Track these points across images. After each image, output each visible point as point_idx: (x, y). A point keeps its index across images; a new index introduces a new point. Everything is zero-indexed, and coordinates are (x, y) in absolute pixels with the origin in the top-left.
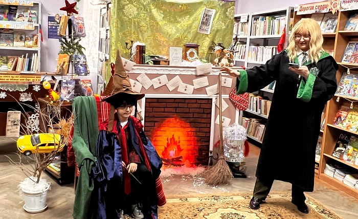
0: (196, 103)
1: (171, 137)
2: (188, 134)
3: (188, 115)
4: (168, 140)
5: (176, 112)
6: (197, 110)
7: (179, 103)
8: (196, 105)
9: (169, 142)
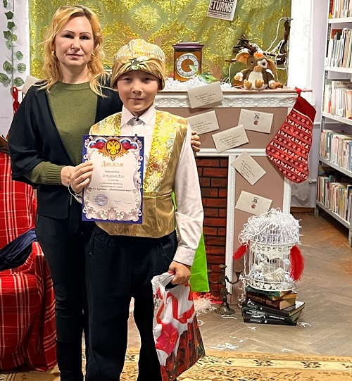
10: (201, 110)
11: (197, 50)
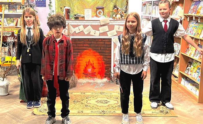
0: (102, 41)
1: (88, 61)
2: (98, 59)
3: (97, 48)
4: (86, 62)
5: (90, 47)
6: (103, 46)
7: (91, 41)
8: (101, 43)
9: (87, 64)
10: (104, 25)
11: (102, 9)
